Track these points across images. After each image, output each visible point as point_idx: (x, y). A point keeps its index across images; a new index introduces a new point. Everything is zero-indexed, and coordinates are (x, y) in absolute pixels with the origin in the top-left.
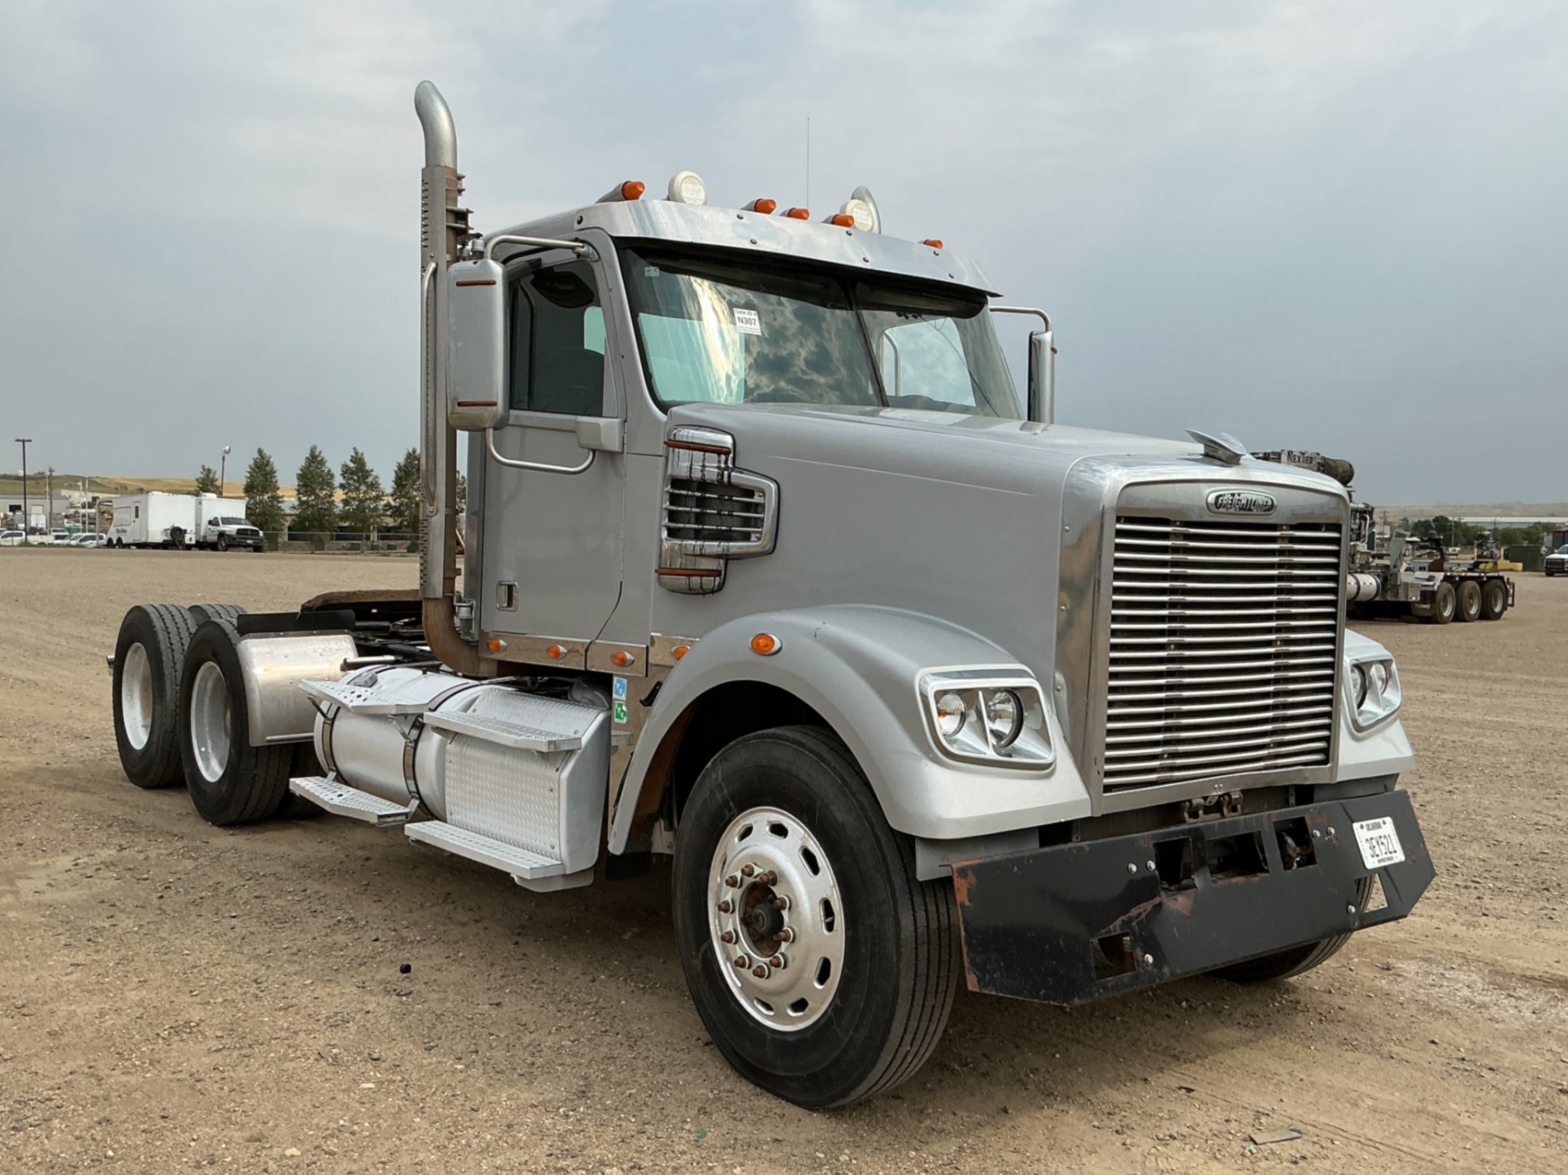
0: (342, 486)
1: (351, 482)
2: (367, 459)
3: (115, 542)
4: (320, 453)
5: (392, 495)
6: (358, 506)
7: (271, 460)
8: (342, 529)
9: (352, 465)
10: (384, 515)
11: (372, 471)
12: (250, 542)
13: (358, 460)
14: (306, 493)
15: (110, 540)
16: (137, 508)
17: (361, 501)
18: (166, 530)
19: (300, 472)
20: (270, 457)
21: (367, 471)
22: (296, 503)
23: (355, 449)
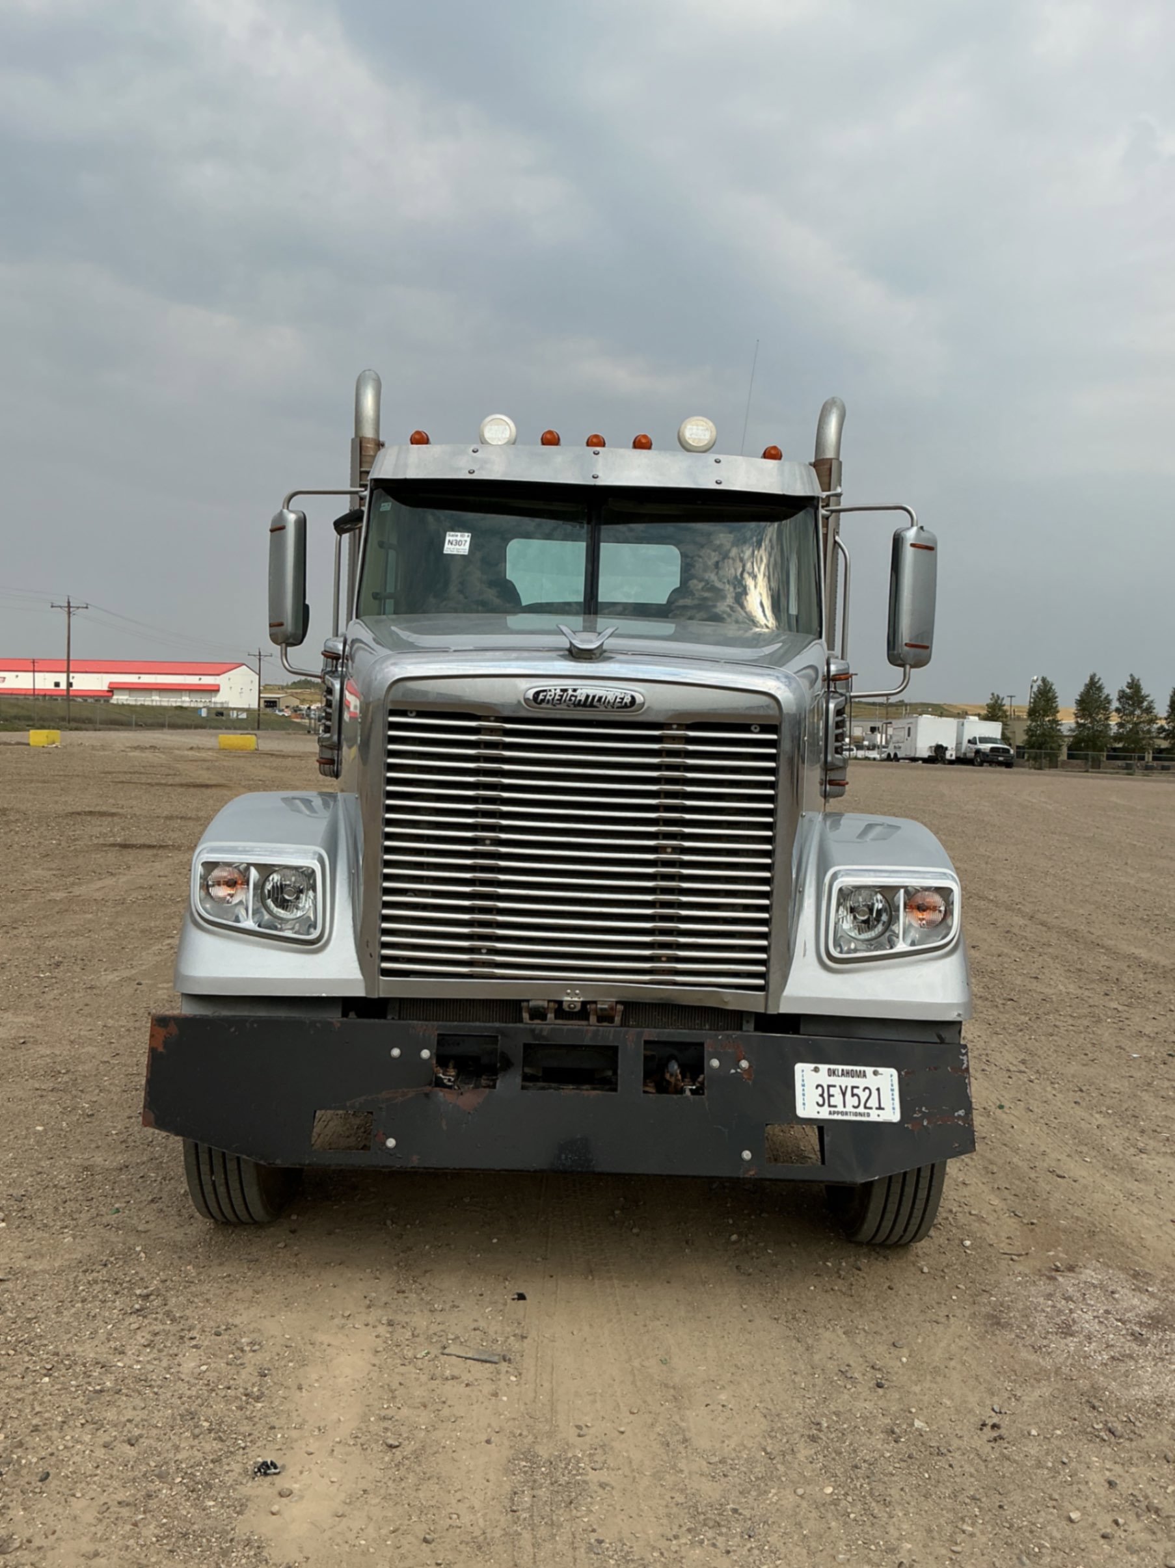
0: (1118, 710)
1: (1127, 706)
2: (1143, 684)
3: (892, 756)
4: (1099, 679)
5: (1166, 719)
6: (1131, 730)
7: (1053, 687)
8: (1115, 750)
9: (1128, 691)
10: (1157, 737)
11: (1148, 696)
12: (1001, 759)
13: (1134, 685)
14: (1083, 717)
15: (889, 755)
16: (909, 729)
17: (1136, 724)
18: (931, 747)
19: (1078, 698)
20: (1052, 685)
21: (1142, 697)
22: (1074, 726)
23: (1131, 675)
